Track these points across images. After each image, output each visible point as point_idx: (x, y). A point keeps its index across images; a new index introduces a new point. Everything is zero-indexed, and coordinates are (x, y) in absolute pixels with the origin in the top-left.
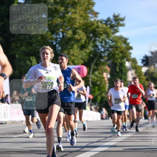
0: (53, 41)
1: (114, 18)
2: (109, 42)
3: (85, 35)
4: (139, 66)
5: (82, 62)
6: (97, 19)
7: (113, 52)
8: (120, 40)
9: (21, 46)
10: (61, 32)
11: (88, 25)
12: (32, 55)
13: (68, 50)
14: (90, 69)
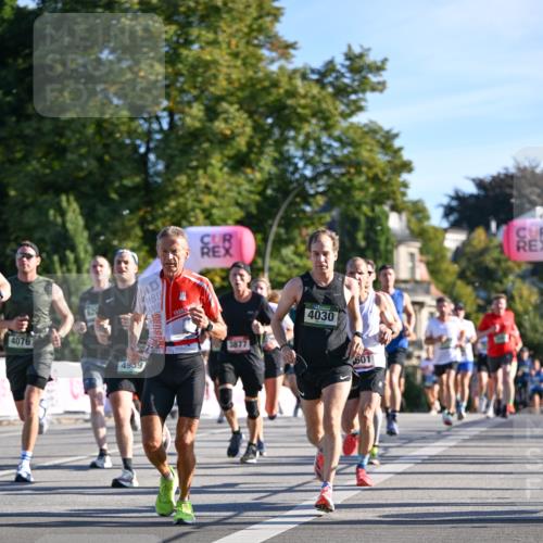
0: (138, 142)
1: (347, 63)
2: (330, 146)
3: (250, 123)
4: (436, 229)
5: (239, 214)
6: (290, 67)
7: (344, 179)
8: (368, 139)
9: (26, 159)
10: (164, 109)
11: (259, 87)
12: (67, 192)
13: (190, 172)
14: (265, 240)
